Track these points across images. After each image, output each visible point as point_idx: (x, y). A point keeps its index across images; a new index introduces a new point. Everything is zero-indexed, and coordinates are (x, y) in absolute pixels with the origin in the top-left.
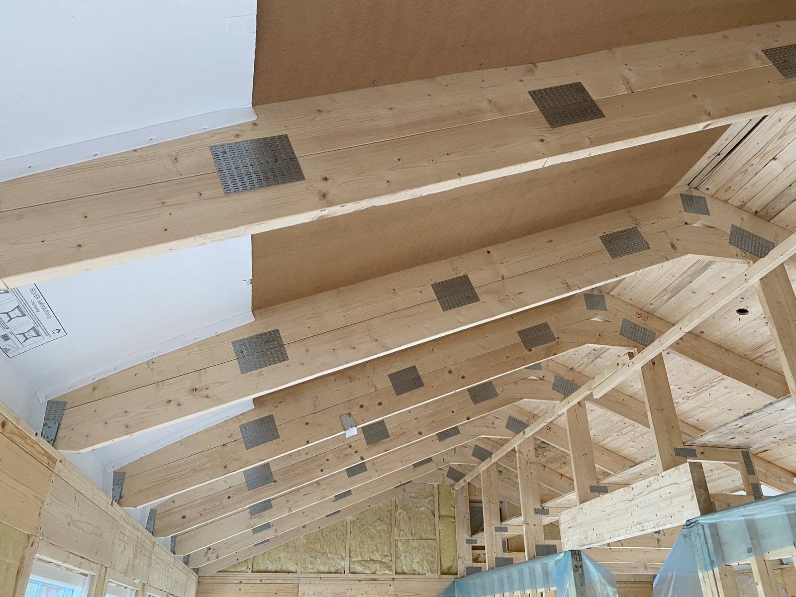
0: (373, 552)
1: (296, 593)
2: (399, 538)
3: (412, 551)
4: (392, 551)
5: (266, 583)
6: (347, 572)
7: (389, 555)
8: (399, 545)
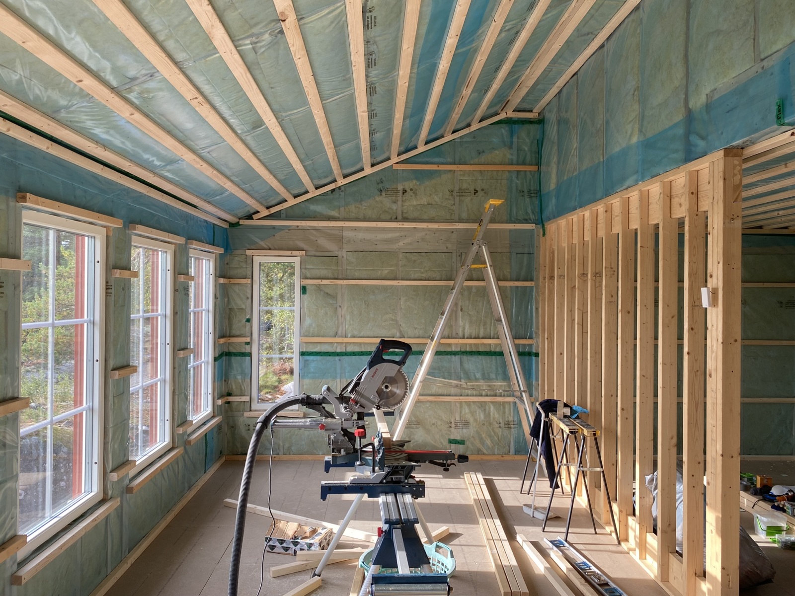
0: (431, 195)
1: (340, 240)
2: (464, 178)
3: (480, 193)
4: (455, 194)
5: (304, 229)
6: (400, 217)
7: (451, 198)
8: (465, 186)
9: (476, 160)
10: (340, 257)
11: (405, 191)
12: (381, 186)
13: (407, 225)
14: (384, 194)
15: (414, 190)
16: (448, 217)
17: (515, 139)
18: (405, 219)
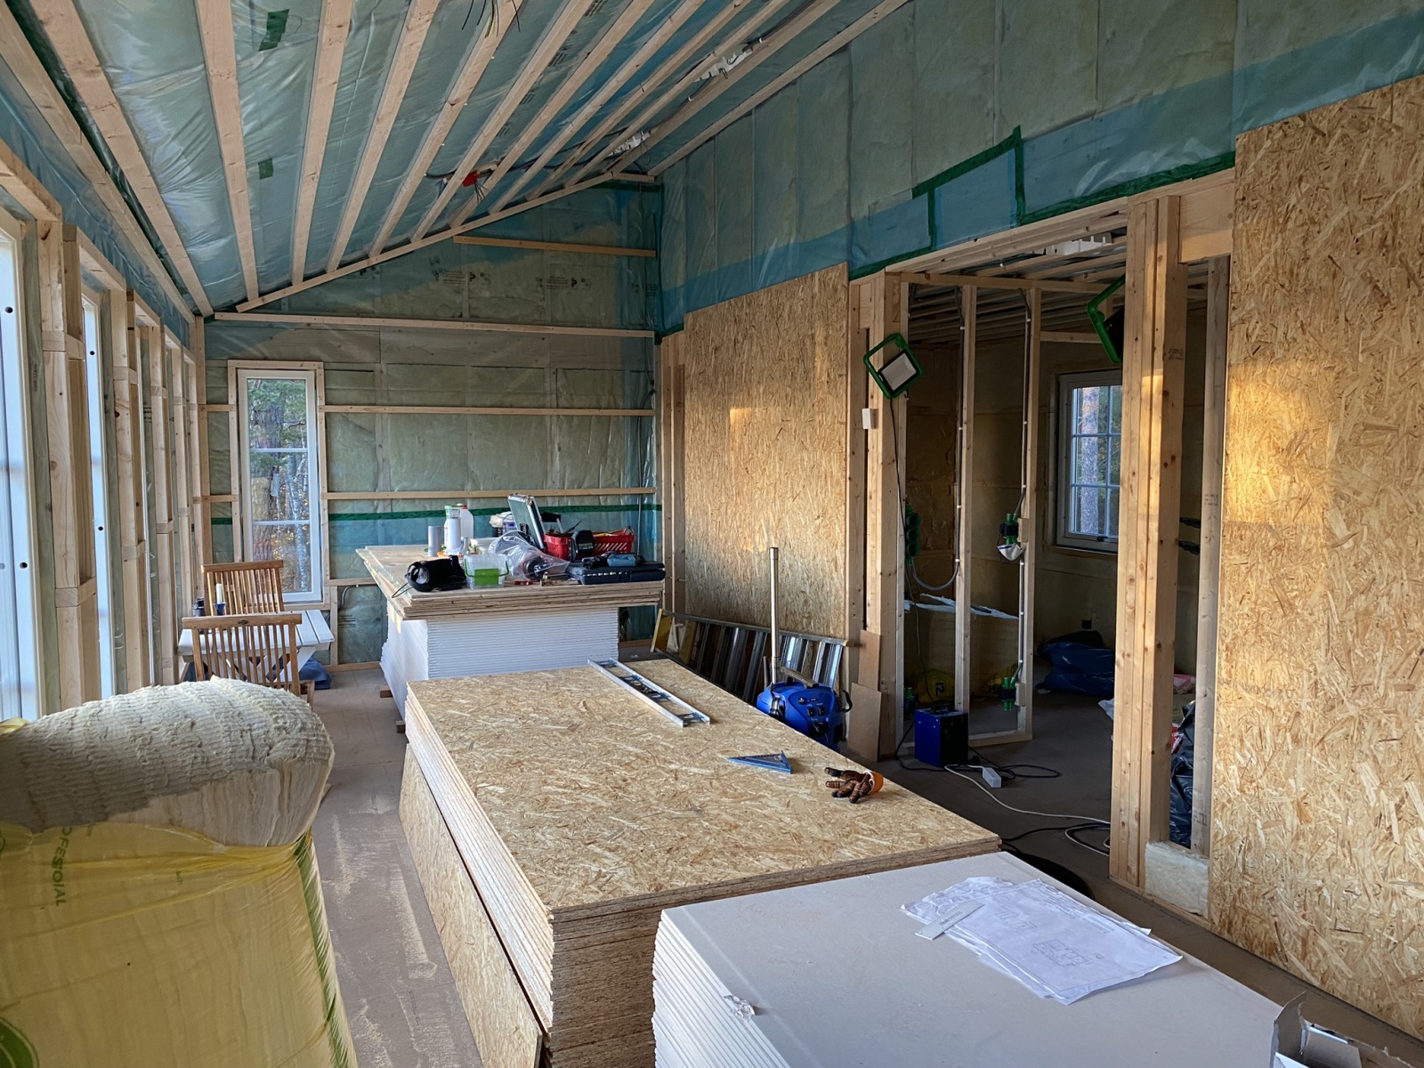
0: (511, 284)
1: (376, 346)
2: (558, 262)
3: (580, 285)
4: (545, 283)
5: (320, 329)
6: (466, 315)
7: (539, 289)
8: (558, 274)
9: (571, 239)
10: (377, 373)
11: (473, 277)
12: (437, 267)
13: (477, 326)
14: (441, 278)
15: (486, 276)
16: (536, 317)
17: (624, 211)
18: (475, 318)
